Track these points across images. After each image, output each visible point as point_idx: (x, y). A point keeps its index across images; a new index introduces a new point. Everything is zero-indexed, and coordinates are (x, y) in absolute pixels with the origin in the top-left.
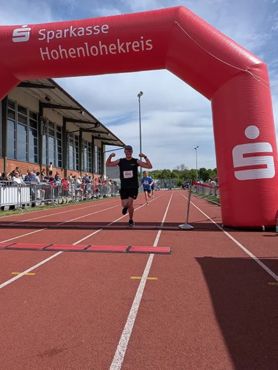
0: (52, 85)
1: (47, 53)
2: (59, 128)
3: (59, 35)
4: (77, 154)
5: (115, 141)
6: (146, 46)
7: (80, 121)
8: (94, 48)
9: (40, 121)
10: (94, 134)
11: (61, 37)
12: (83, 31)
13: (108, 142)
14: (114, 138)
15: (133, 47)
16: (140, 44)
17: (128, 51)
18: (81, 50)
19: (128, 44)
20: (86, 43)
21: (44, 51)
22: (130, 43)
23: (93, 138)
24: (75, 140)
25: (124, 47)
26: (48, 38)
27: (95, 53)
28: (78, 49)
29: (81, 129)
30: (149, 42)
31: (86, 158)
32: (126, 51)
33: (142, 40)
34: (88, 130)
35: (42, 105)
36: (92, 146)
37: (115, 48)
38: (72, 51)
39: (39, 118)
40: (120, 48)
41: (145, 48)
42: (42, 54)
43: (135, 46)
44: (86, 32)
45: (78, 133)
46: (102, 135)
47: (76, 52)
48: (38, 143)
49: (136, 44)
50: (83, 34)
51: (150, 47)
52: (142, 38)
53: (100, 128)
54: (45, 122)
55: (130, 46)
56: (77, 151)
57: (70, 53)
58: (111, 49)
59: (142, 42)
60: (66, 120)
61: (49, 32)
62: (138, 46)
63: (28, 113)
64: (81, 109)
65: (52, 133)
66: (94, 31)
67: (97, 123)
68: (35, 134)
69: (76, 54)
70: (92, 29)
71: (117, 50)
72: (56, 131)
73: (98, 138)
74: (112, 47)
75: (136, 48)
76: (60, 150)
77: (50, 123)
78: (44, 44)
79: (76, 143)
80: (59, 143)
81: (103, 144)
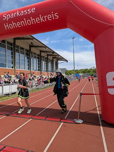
0: (32, 38)
1: (7, 26)
2: (38, 55)
3: (12, 16)
4: (46, 65)
5: (62, 59)
6: (55, 17)
7: (47, 52)
8: (29, 21)
9: (30, 53)
10: (53, 56)
11: (13, 17)
12: (23, 13)
13: (60, 59)
14: (61, 58)
15: (48, 18)
16: (52, 16)
17: (46, 21)
18: (22, 23)
19: (45, 17)
20: (25, 19)
21: (6, 25)
22: (46, 16)
23: (53, 58)
24: (45, 59)
25: (44, 19)
26: (7, 18)
27: (29, 24)
28: (21, 22)
29: (48, 55)
30: (56, 15)
31: (50, 66)
32: (45, 20)
33: (52, 14)
34: (50, 55)
35: (30, 46)
36: (52, 61)
37: (39, 20)
38: (18, 24)
39: (30, 52)
40: (41, 19)
41: (55, 18)
42: (5, 26)
43: (49, 17)
44: (24, 13)
45: (46, 57)
46: (56, 57)
47: (21, 24)
48: (29, 62)
49: (49, 16)
50: (23, 14)
51: (57, 17)
52: (52, 12)
53: (55, 54)
54: (32, 53)
55: (47, 18)
56: (46, 64)
57: (18, 25)
58: (37, 20)
59: (53, 15)
60: (41, 51)
61: (7, 15)
62: (51, 17)
63: (25, 50)
64: (46, 47)
65: (35, 58)
66: (28, 12)
67: (53, 52)
68: (28, 58)
69: (21, 25)
70: (27, 11)
71: (40, 21)
72: (37, 56)
73: (55, 58)
74: (38, 19)
75: (50, 19)
76: (39, 64)
77: (34, 53)
78: (5, 22)
79: (46, 61)
80: (38, 61)
81: (57, 60)
